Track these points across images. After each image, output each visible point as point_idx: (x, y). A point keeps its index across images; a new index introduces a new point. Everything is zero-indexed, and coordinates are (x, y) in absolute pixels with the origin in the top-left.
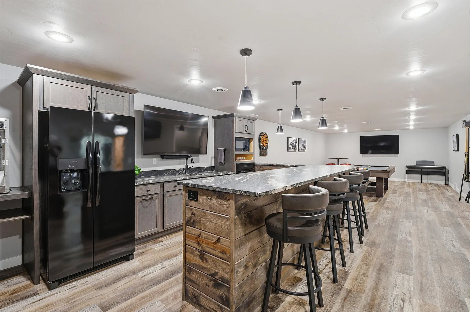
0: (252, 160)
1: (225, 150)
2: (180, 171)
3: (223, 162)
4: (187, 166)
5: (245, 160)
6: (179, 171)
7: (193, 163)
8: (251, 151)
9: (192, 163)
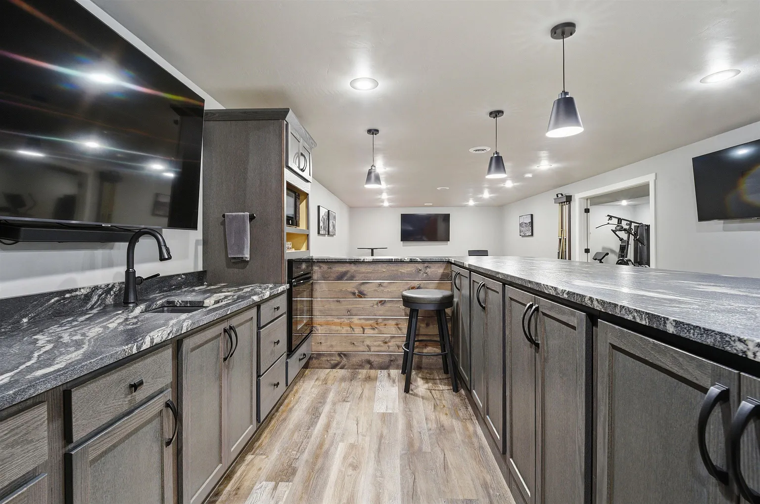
0: (304, 249)
1: (252, 218)
2: (95, 298)
3: (247, 255)
4: (130, 274)
5: (293, 250)
6: (88, 297)
7: (170, 258)
8: (303, 225)
9: (162, 259)
